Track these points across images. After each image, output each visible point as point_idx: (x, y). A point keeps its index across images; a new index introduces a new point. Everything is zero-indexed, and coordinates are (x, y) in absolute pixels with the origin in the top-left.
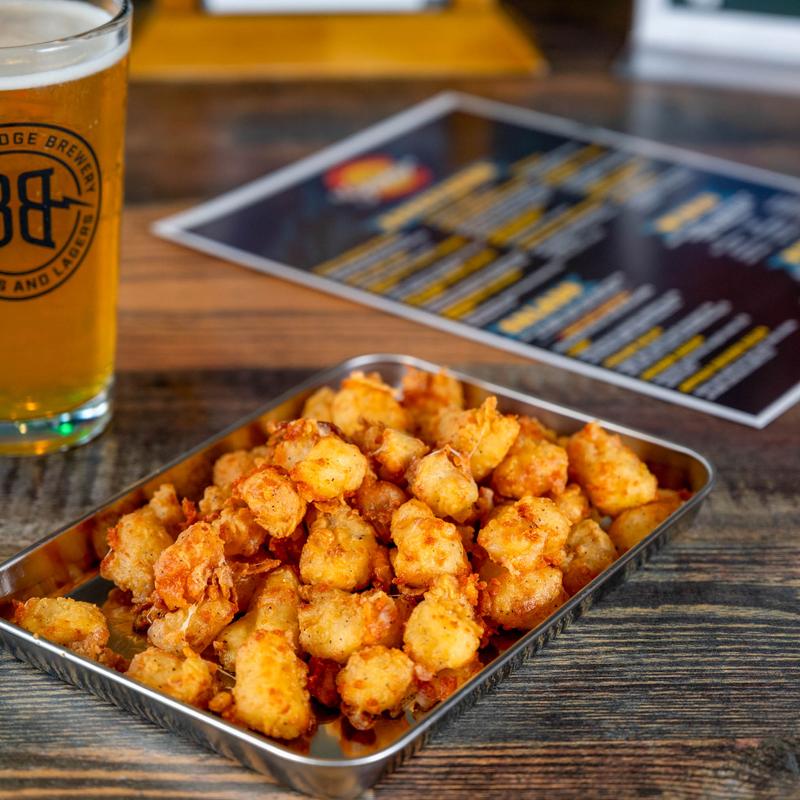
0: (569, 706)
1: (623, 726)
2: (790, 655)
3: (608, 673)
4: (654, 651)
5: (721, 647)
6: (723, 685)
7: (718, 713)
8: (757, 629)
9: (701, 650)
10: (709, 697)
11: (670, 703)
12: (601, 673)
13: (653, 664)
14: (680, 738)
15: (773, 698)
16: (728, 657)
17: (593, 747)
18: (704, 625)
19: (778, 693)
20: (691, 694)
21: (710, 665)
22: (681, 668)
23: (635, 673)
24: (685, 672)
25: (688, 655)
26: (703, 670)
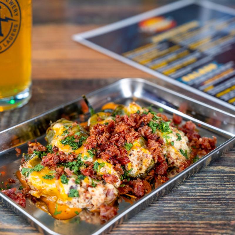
0: (167, 206)
1: (187, 215)
3: (182, 193)
4: (200, 185)
5: (226, 183)
6: (226, 198)
7: (224, 210)
9: (218, 184)
10: (221, 203)
11: (205, 206)
12: (179, 193)
13: (199, 190)
14: (209, 220)
16: (228, 187)
17: (175, 224)
18: (219, 174)
20: (214, 202)
21: (221, 190)
22: (210, 191)
23: (192, 193)
24: (212, 193)
25: (213, 186)
26: (219, 192)
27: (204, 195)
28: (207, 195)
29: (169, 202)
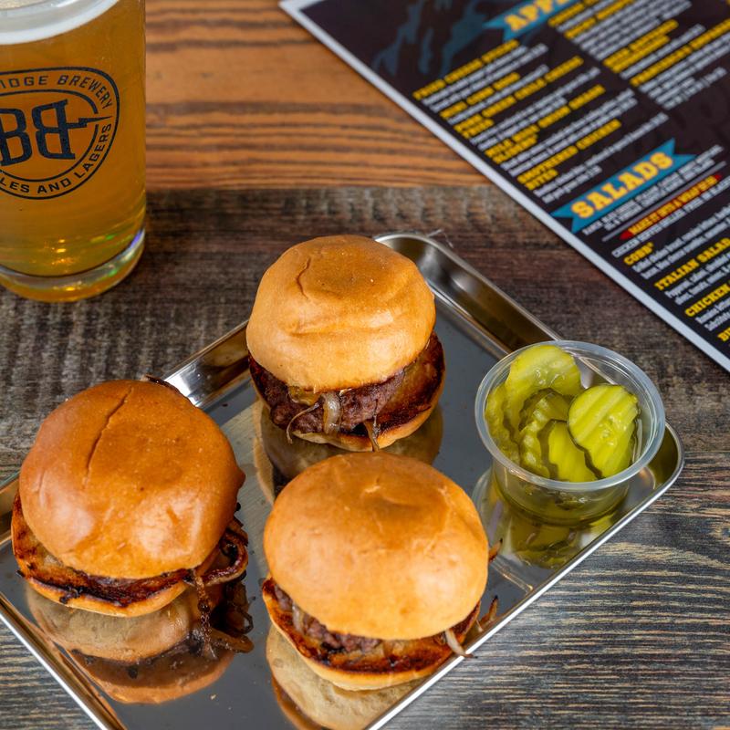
0: (491, 684)
1: (538, 712)
2: (698, 615)
3: (529, 638)
4: (572, 609)
5: (635, 603)
6: (633, 656)
7: (625, 696)
8: (670, 579)
9: (617, 608)
10: (619, 673)
11: (582, 681)
12: (522, 638)
13: (570, 627)
15: (677, 675)
16: (640, 617)
18: (620, 572)
19: (683, 668)
20: (603, 669)
21: (622, 628)
22: (595, 632)
23: (553, 639)
24: (599, 639)
25: (603, 614)
26: (616, 636)
27: (580, 646)
28: (587, 643)
29: (496, 668)
